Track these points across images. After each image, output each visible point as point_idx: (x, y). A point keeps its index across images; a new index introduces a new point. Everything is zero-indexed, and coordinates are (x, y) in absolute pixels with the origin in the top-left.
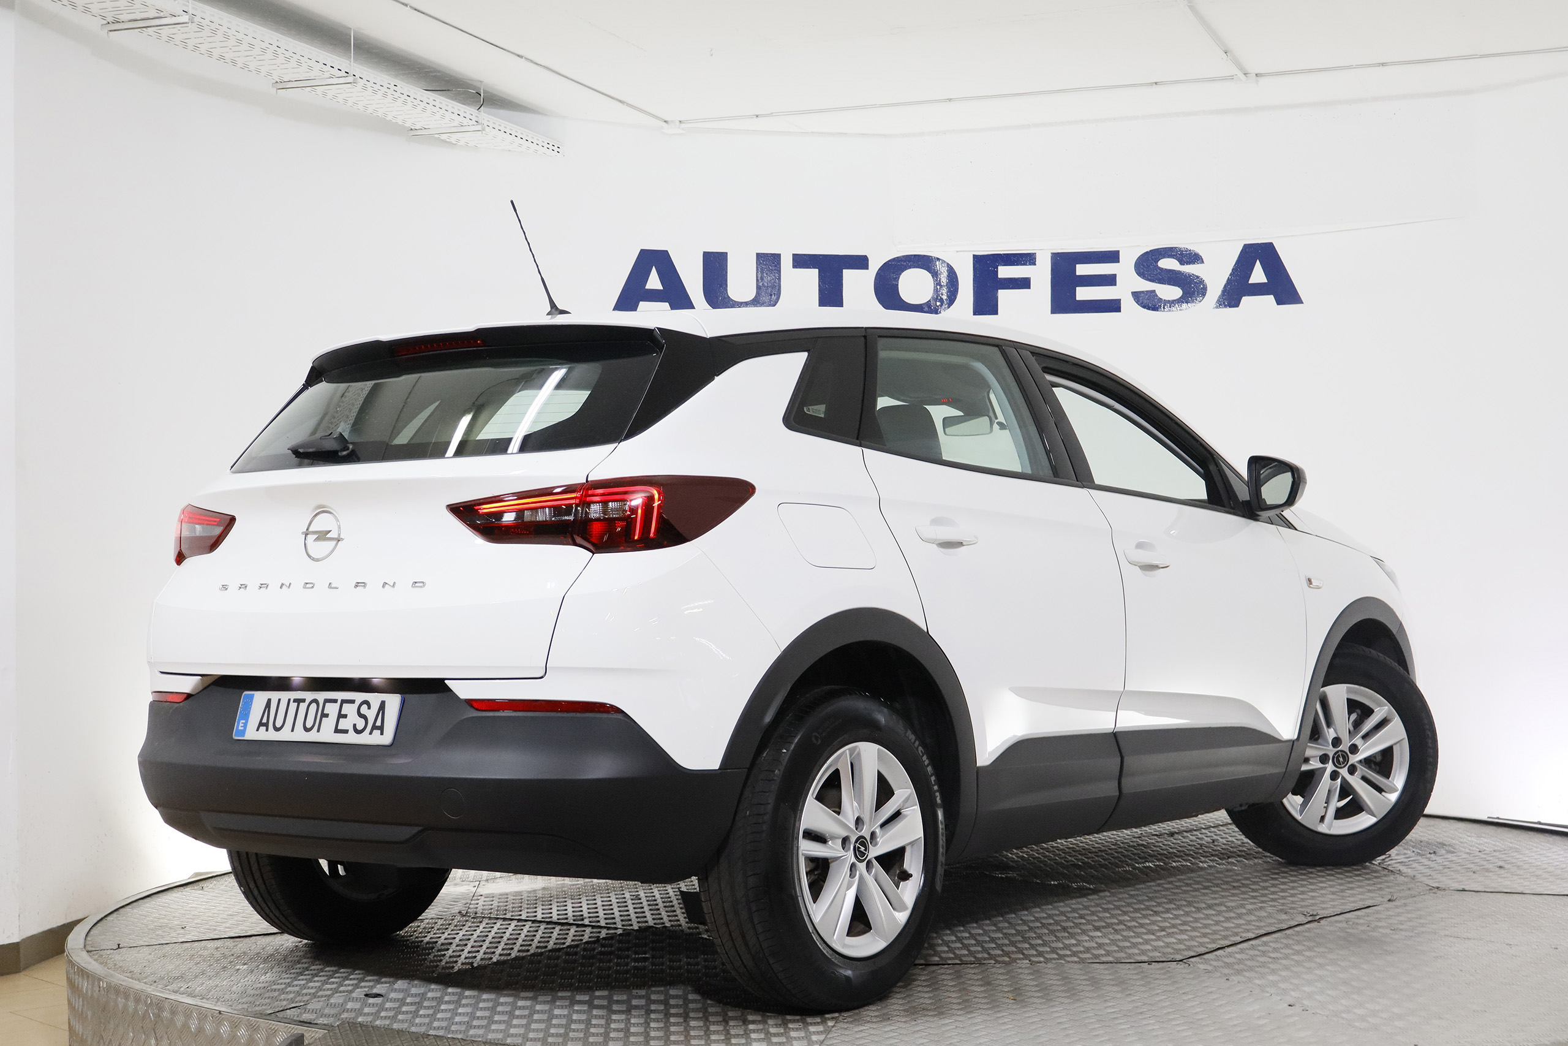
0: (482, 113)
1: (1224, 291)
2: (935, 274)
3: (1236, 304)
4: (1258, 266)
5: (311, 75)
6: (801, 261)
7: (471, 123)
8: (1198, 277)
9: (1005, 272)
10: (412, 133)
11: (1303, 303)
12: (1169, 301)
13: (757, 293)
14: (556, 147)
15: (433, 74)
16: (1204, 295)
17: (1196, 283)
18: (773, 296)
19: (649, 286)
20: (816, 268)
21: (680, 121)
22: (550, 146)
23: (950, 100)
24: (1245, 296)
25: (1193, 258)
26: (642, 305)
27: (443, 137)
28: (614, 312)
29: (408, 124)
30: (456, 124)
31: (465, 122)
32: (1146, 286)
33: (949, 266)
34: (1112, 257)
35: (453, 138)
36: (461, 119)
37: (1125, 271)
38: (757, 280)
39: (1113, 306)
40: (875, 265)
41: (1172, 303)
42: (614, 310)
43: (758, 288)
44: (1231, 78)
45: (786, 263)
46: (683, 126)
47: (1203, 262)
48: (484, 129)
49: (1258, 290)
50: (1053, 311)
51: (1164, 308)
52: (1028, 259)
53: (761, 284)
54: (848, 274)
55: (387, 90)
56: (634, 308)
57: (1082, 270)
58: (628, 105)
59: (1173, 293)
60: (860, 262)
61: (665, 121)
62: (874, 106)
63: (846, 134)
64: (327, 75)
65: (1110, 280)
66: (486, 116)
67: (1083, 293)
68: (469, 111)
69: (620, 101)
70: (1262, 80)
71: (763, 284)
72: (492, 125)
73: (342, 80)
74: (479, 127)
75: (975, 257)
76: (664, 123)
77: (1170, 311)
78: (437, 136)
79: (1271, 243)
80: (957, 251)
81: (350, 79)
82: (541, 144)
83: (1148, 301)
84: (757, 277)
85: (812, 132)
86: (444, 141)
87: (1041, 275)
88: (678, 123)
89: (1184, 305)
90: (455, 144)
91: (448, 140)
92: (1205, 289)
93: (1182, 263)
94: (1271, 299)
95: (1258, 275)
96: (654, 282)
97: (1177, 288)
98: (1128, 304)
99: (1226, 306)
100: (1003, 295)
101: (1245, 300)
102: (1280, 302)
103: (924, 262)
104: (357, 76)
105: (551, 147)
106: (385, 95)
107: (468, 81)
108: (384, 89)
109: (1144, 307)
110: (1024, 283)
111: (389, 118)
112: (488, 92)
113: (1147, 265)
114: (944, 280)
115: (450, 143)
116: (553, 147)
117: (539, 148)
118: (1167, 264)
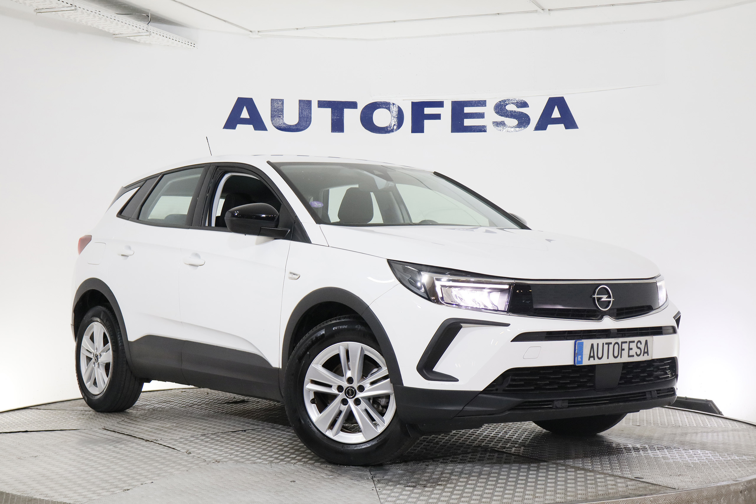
0: (150, 26)
3: (545, 128)
5: (53, 5)
6: (322, 104)
7: (143, 31)
9: (428, 111)
10: (114, 36)
13: (299, 120)
14: (193, 43)
15: (123, 6)
18: (307, 122)
19: (242, 116)
20: (330, 108)
21: (259, 31)
22: (189, 44)
23: (394, 22)
25: (524, 105)
27: (132, 38)
28: (224, 129)
29: (111, 32)
30: (136, 31)
31: (141, 30)
32: (500, 119)
33: (399, 107)
35: (137, 39)
36: (137, 29)
40: (361, 107)
43: (300, 118)
44: (536, 11)
45: (314, 105)
46: (260, 33)
47: (528, 107)
48: (150, 35)
50: (452, 132)
53: (301, 116)
55: (95, 14)
57: (467, 110)
58: (228, 22)
61: (251, 31)
62: (356, 24)
63: (346, 38)
64: (61, 6)
66: (153, 28)
67: (467, 122)
68: (143, 25)
69: (224, 21)
70: (552, 12)
71: (302, 116)
72: (155, 32)
73: (69, 9)
74: (148, 33)
75: (412, 102)
76: (250, 33)
78: (128, 38)
79: (563, 97)
80: (403, 100)
81: (73, 8)
82: (184, 42)
85: (329, 38)
86: (133, 41)
87: (446, 112)
88: (257, 32)
90: (139, 42)
91: (134, 40)
92: (529, 119)
97: (516, 120)
101: (550, 127)
103: (386, 105)
104: (77, 7)
106: (94, 16)
107: (143, 10)
108: (93, 13)
110: (437, 117)
111: (100, 28)
112: (153, 15)
113: (500, 109)
115: (136, 41)
116: (191, 44)
117: (183, 44)
118: (511, 108)
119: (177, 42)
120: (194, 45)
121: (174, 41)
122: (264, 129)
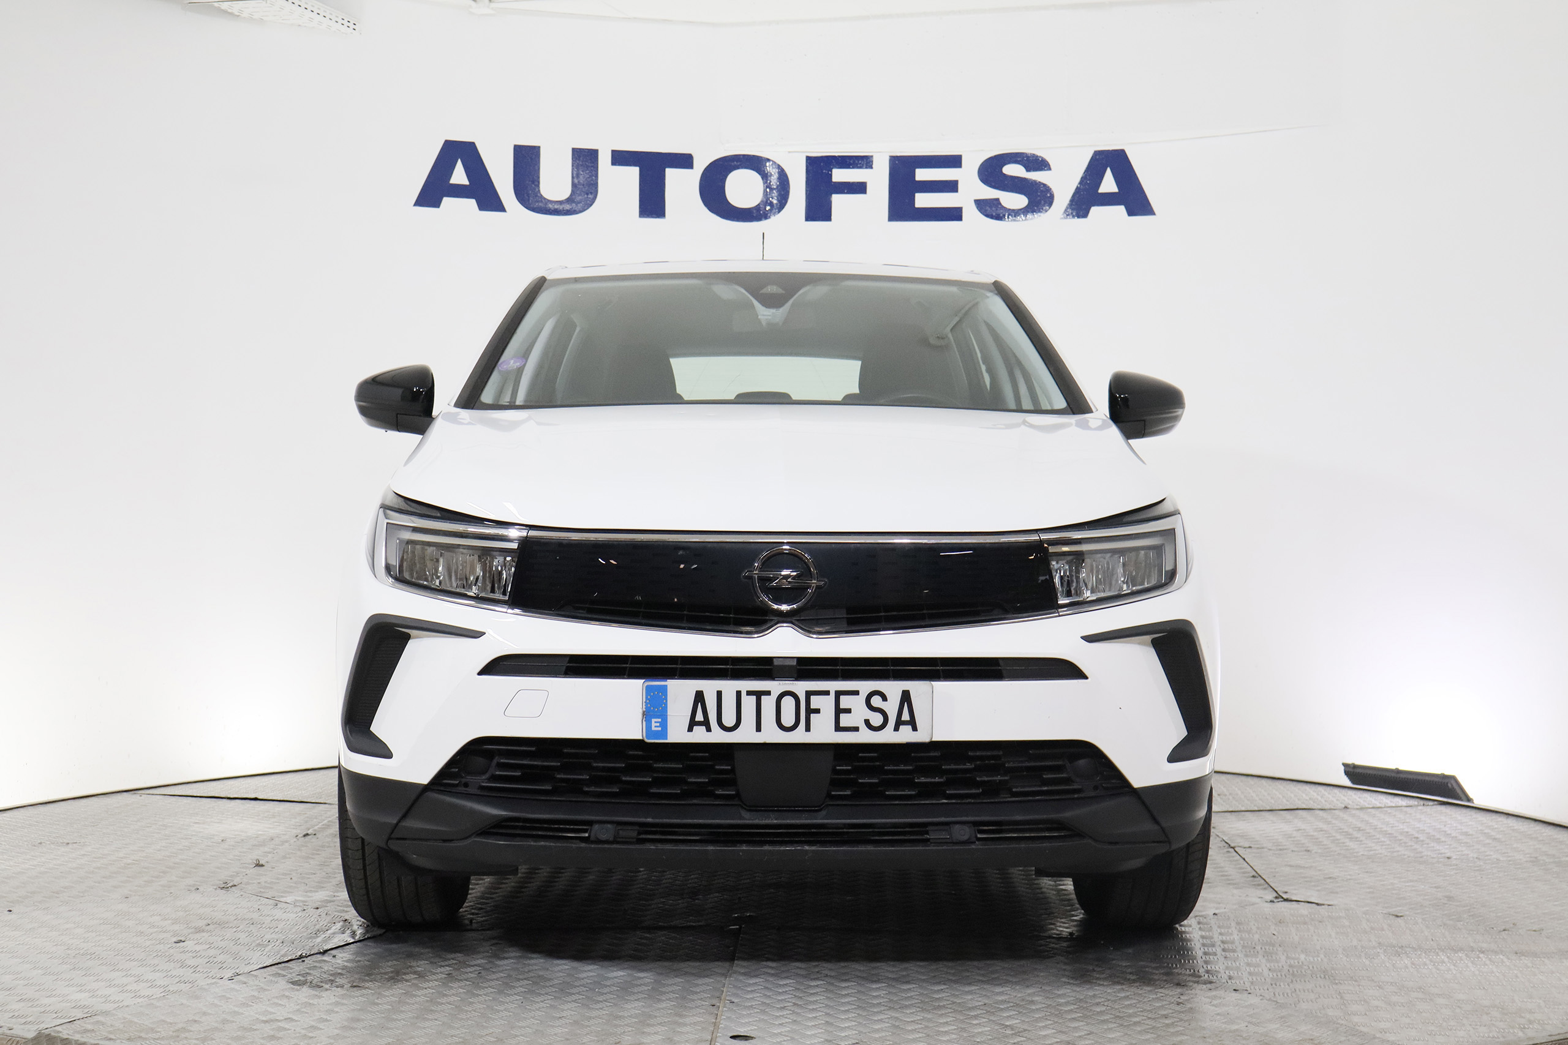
1: (1072, 201)
2: (765, 176)
3: (1085, 214)
4: (1109, 175)
6: (621, 158)
8: (1045, 185)
9: (839, 175)
11: (1154, 214)
12: (1014, 210)
13: (573, 192)
14: (352, 22)
16: (1050, 204)
17: (1042, 191)
18: (590, 195)
19: (454, 180)
20: (636, 165)
22: (345, 22)
24: (1094, 206)
26: (447, 201)
27: (224, 6)
28: (414, 207)
32: (990, 193)
33: (779, 167)
34: (955, 161)
37: (968, 177)
38: (573, 177)
39: (954, 214)
40: (701, 164)
41: (1015, 213)
42: (415, 205)
43: (574, 185)
45: (604, 160)
46: (493, 5)
47: (1050, 169)
49: (1109, 200)
50: (891, 219)
51: (1008, 217)
52: (864, 162)
53: (577, 181)
54: (671, 174)
56: (436, 204)
57: (922, 174)
59: (1017, 201)
60: (684, 161)
65: (951, 186)
67: (923, 200)
71: (579, 182)
75: (808, 158)
76: (473, 3)
77: (1015, 220)
78: (216, 4)
79: (1123, 151)
80: (789, 152)
82: (334, 19)
83: (991, 209)
84: (572, 174)
85: (635, 18)
86: (225, 12)
87: (878, 179)
88: (488, 2)
89: (1029, 216)
90: (238, 16)
91: (229, 11)
92: (1052, 197)
93: (1028, 170)
94: (1121, 210)
95: (1109, 184)
96: (459, 176)
97: (1023, 196)
98: (971, 213)
99: (1073, 217)
100: (837, 200)
101: (1095, 210)
102: (1131, 212)
103: (754, 163)
105: (347, 24)
109: (987, 216)
110: (859, 188)
113: (991, 171)
114: (774, 180)
115: (231, 14)
116: (349, 24)
117: (332, 23)
118: (1013, 170)
119: (320, 18)
120: (354, 27)
121: (314, 15)
122: (500, 207)
